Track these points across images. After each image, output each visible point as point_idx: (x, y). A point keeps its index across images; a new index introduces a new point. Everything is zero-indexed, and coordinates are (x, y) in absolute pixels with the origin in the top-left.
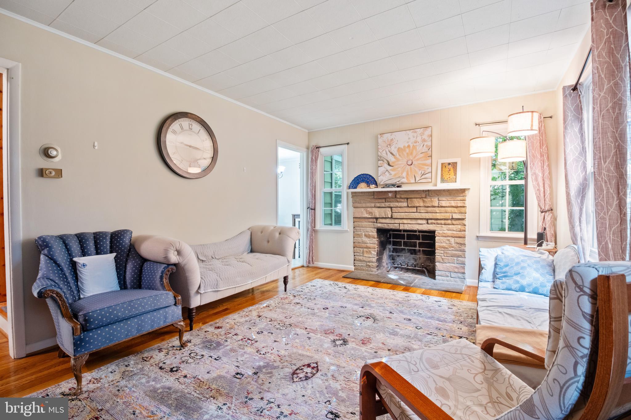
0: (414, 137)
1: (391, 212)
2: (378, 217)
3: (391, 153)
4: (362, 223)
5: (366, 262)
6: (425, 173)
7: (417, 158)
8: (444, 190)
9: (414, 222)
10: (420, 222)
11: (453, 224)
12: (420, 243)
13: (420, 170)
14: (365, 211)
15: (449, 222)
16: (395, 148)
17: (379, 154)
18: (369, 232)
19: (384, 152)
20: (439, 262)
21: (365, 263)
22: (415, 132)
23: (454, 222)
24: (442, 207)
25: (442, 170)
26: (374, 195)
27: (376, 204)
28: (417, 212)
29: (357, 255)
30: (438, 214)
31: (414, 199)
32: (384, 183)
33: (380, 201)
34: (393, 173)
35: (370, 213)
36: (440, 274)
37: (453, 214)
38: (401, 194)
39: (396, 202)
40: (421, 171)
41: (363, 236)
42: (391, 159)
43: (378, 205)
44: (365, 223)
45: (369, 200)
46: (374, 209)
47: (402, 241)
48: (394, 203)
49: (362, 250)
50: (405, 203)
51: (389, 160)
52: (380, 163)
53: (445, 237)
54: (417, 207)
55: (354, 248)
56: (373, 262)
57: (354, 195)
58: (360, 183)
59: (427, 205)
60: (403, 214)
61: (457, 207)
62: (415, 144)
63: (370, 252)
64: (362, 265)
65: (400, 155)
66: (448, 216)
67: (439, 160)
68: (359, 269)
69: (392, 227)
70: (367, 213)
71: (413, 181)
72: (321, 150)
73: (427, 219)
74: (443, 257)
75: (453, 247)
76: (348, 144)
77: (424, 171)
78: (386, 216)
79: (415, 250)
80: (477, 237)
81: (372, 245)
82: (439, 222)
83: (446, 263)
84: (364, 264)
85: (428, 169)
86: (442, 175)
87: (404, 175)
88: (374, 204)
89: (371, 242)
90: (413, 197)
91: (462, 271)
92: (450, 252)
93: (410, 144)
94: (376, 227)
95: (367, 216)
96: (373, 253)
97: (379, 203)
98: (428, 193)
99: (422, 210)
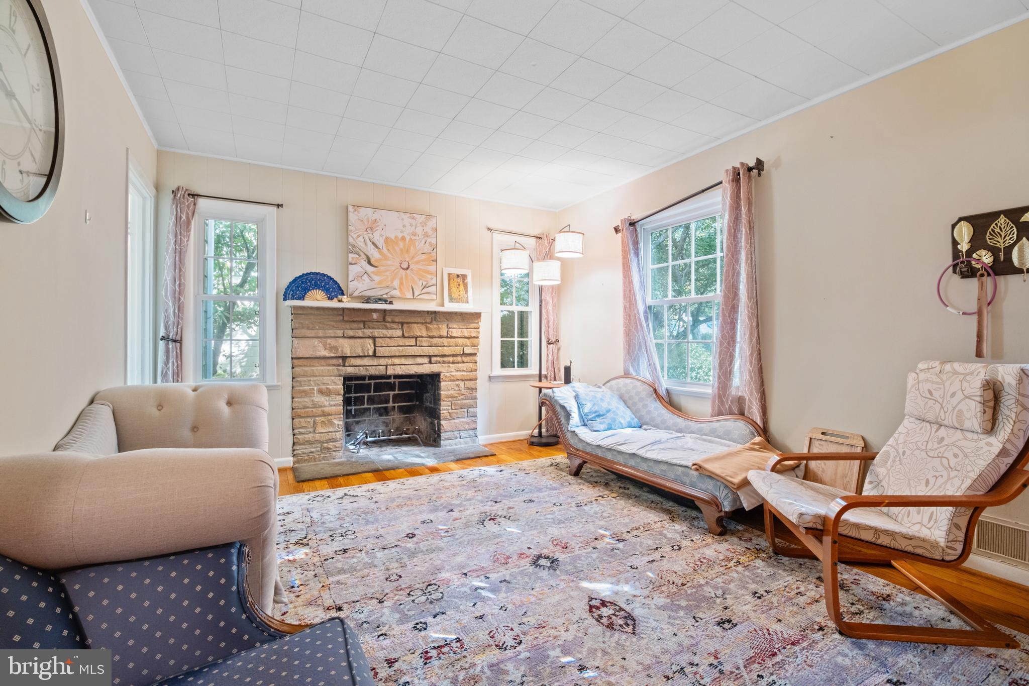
0: (411, 225)
1: (373, 346)
2: (349, 355)
3: (374, 244)
4: (313, 368)
5: (321, 442)
6: (427, 286)
7: (416, 259)
8: (456, 313)
9: (410, 361)
10: (419, 360)
11: (463, 363)
12: (395, 396)
13: (420, 279)
14: (321, 344)
15: (459, 359)
16: (381, 236)
17: (351, 240)
18: (328, 384)
19: (361, 239)
20: (446, 419)
21: (319, 445)
22: (414, 218)
23: (465, 359)
24: (452, 337)
25: (449, 284)
26: (343, 315)
27: (346, 331)
28: (416, 345)
29: (301, 433)
30: (445, 348)
31: (413, 325)
32: (360, 294)
33: (355, 325)
34: (377, 278)
35: (336, 348)
36: (446, 437)
37: (465, 348)
38: (394, 315)
39: (383, 329)
40: (421, 282)
41: (314, 393)
42: (374, 254)
43: (351, 333)
44: (319, 369)
45: (332, 323)
46: (341, 340)
47: (366, 395)
48: (380, 330)
49: (311, 420)
50: (398, 331)
51: (370, 256)
52: (352, 258)
53: (454, 381)
54: (416, 338)
55: (293, 419)
56: (335, 440)
57: (297, 312)
58: (309, 290)
59: (432, 334)
60: (395, 348)
61: (469, 338)
62: (413, 238)
63: (331, 423)
64: (313, 450)
65: (388, 250)
66: (458, 350)
67: (444, 268)
68: (305, 460)
69: (373, 371)
70: (326, 349)
71: (410, 295)
72: (201, 202)
73: (430, 357)
74: (450, 411)
75: (463, 395)
76: (279, 206)
77: (427, 281)
78: (364, 353)
79: (386, 408)
80: (490, 377)
81: (334, 408)
82: (446, 359)
83: (454, 419)
84: (316, 448)
85: (432, 279)
86: (449, 290)
87: (396, 283)
88: (342, 331)
89: (332, 403)
90: (413, 321)
91: (473, 426)
92: (459, 402)
93: (405, 234)
94: (343, 373)
95: (325, 353)
96: (336, 422)
97: (351, 329)
98: (434, 316)
99: (424, 341)
